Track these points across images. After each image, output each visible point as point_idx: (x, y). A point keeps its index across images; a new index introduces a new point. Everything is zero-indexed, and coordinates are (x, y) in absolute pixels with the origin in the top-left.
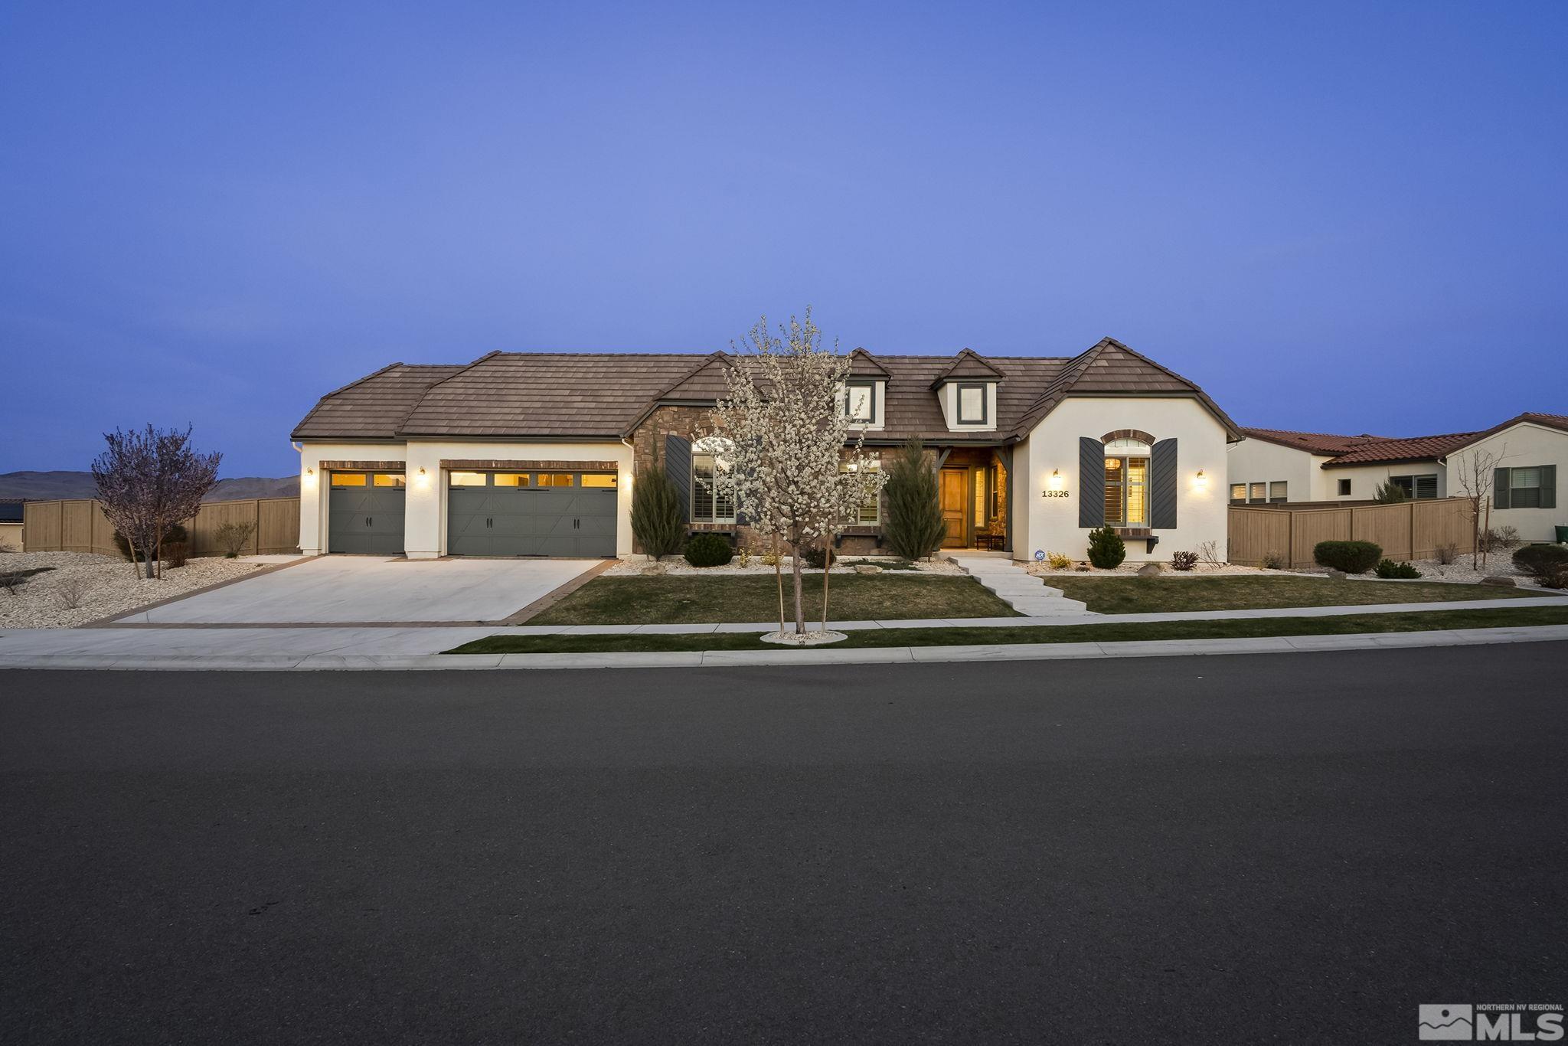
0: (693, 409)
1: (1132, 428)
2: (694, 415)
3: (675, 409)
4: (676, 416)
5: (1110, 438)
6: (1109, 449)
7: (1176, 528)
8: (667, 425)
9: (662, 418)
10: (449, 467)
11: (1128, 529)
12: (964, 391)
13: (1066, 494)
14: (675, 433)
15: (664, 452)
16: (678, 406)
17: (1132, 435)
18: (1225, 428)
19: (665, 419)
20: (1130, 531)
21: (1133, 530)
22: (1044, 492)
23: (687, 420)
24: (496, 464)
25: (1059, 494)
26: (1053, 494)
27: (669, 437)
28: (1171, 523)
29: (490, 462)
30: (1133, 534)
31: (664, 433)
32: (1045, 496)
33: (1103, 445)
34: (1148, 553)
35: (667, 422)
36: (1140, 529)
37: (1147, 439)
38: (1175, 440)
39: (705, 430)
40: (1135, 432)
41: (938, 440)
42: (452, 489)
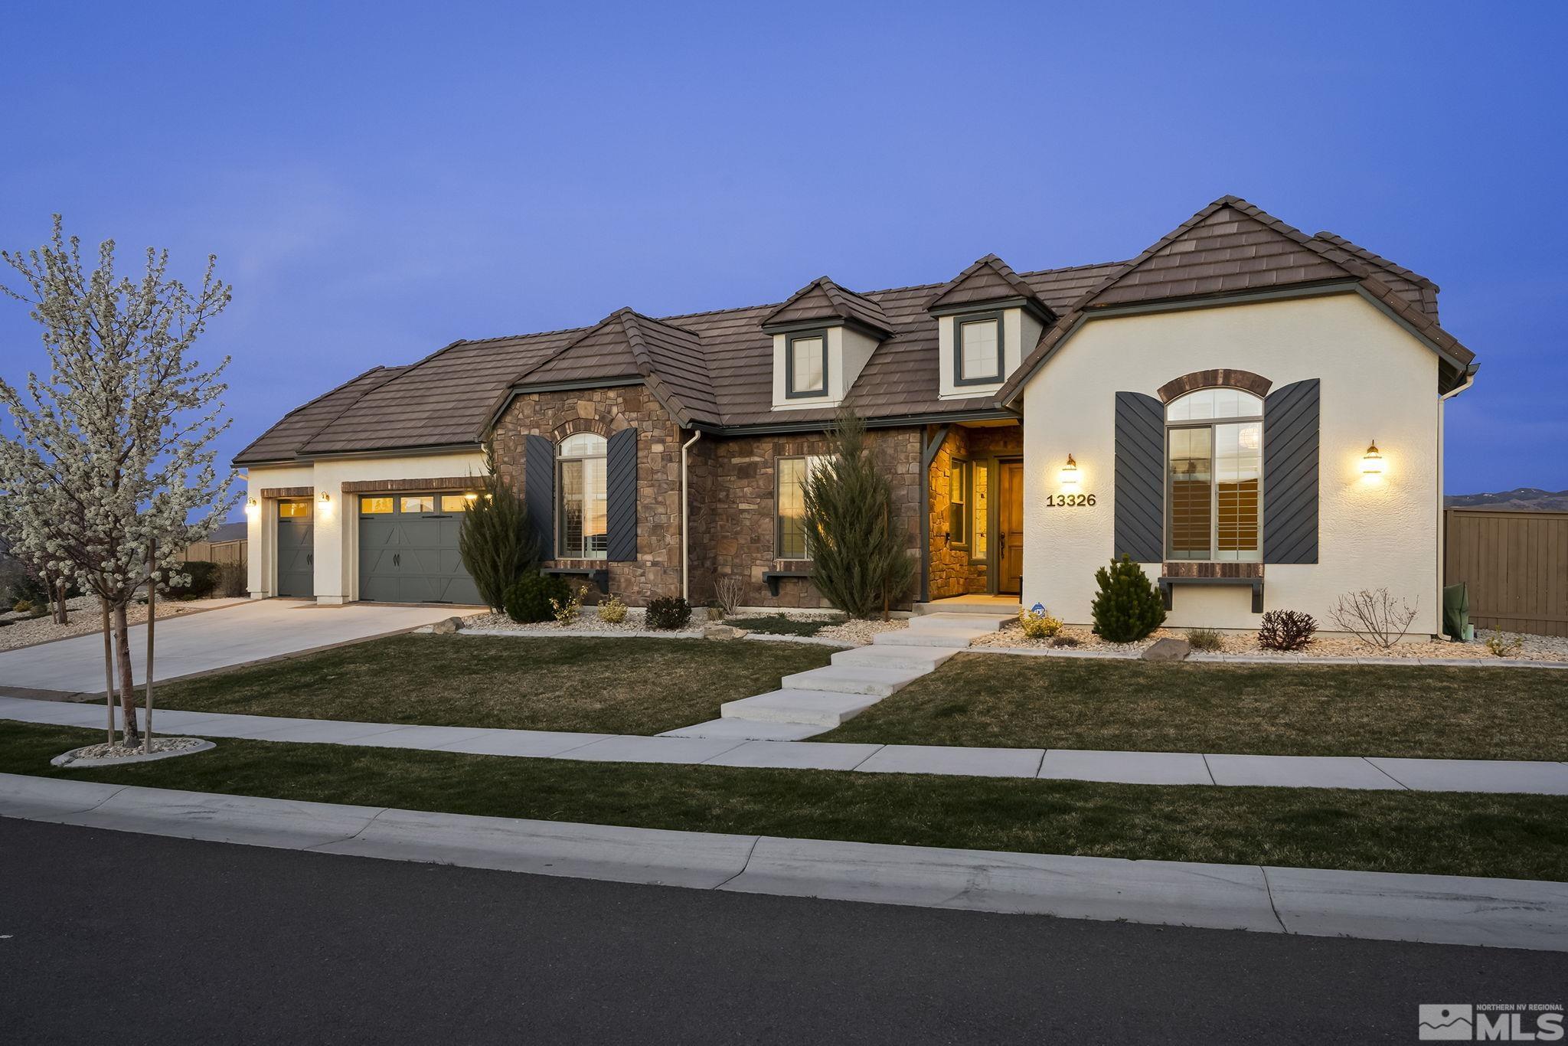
0: (556, 396)
1: (1221, 366)
2: (559, 404)
3: (536, 397)
4: (537, 408)
5: (1175, 389)
6: (1176, 411)
7: (1315, 561)
8: (528, 421)
9: (523, 412)
10: (358, 491)
11: (1213, 565)
12: (969, 330)
13: (1091, 500)
14: (536, 432)
15: (525, 459)
16: (540, 393)
17: (1220, 381)
18: (1433, 351)
19: (526, 412)
20: (1218, 569)
21: (1224, 566)
22: (1051, 497)
23: (550, 412)
24: (392, 485)
25: (1077, 501)
26: (1067, 501)
27: (528, 437)
28: (1307, 553)
29: (385, 482)
30: (1224, 574)
31: (525, 432)
32: (1051, 505)
33: (1162, 407)
34: (1254, 611)
35: (528, 417)
36: (1237, 565)
37: (1256, 384)
38: (1315, 384)
39: (571, 423)
40: (1228, 373)
41: (913, 415)
42: (363, 518)
